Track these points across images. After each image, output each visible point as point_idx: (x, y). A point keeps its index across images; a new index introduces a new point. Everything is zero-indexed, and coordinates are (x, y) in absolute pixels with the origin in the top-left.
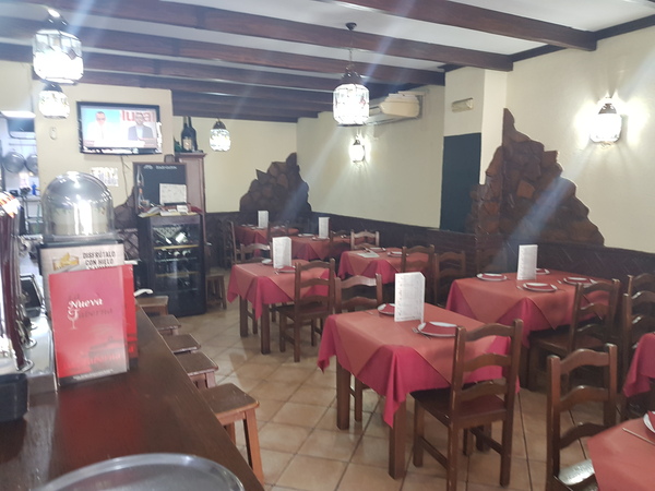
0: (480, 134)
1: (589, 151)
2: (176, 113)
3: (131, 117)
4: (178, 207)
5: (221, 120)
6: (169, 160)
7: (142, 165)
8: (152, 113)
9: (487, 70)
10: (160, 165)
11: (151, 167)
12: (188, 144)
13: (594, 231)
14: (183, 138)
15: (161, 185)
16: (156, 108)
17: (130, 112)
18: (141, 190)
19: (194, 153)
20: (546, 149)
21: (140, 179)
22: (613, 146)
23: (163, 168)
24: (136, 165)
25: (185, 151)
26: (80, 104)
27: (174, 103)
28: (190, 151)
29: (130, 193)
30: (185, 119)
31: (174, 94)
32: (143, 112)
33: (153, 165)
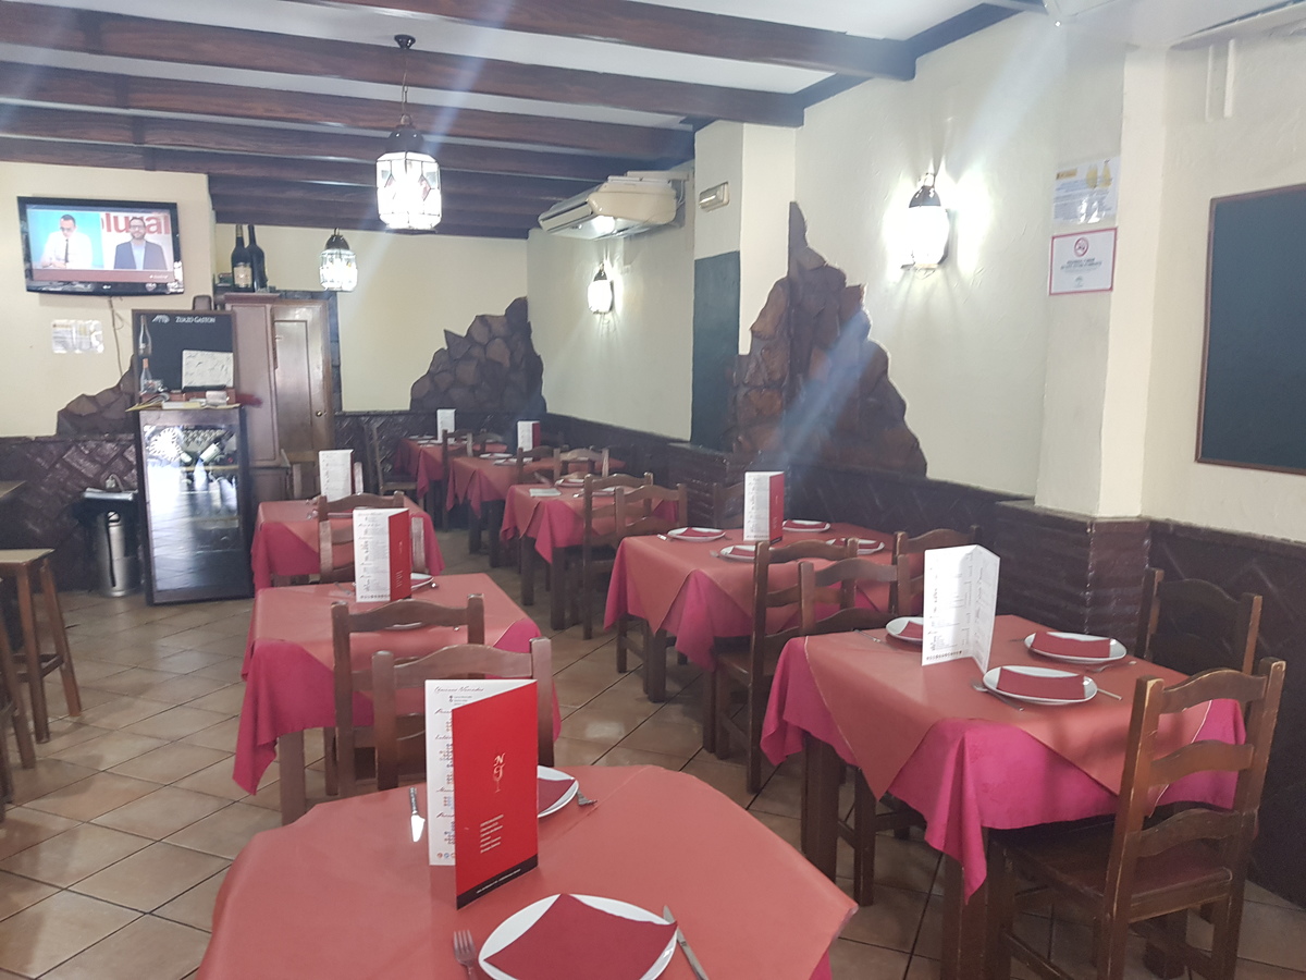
0: (737, 254)
1: (906, 284)
2: (221, 217)
3: (122, 225)
4: (208, 393)
5: (342, 232)
6: (202, 306)
7: (151, 314)
8: (162, 217)
9: (746, 125)
10: (184, 314)
11: (166, 319)
12: (243, 276)
13: (912, 445)
14: (234, 265)
15: (186, 354)
16: (171, 208)
17: (121, 216)
18: (145, 362)
19: (260, 293)
20: (849, 283)
21: (145, 341)
22: (939, 273)
23: (189, 320)
24: (137, 315)
25: (238, 289)
26: (25, 203)
27: (214, 197)
28: (246, 289)
29: (126, 369)
30: (239, 229)
31: (212, 181)
32: (146, 216)
33: (172, 315)
